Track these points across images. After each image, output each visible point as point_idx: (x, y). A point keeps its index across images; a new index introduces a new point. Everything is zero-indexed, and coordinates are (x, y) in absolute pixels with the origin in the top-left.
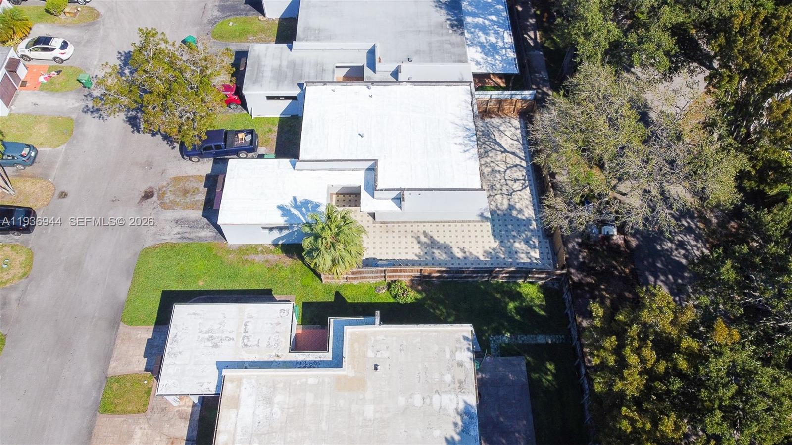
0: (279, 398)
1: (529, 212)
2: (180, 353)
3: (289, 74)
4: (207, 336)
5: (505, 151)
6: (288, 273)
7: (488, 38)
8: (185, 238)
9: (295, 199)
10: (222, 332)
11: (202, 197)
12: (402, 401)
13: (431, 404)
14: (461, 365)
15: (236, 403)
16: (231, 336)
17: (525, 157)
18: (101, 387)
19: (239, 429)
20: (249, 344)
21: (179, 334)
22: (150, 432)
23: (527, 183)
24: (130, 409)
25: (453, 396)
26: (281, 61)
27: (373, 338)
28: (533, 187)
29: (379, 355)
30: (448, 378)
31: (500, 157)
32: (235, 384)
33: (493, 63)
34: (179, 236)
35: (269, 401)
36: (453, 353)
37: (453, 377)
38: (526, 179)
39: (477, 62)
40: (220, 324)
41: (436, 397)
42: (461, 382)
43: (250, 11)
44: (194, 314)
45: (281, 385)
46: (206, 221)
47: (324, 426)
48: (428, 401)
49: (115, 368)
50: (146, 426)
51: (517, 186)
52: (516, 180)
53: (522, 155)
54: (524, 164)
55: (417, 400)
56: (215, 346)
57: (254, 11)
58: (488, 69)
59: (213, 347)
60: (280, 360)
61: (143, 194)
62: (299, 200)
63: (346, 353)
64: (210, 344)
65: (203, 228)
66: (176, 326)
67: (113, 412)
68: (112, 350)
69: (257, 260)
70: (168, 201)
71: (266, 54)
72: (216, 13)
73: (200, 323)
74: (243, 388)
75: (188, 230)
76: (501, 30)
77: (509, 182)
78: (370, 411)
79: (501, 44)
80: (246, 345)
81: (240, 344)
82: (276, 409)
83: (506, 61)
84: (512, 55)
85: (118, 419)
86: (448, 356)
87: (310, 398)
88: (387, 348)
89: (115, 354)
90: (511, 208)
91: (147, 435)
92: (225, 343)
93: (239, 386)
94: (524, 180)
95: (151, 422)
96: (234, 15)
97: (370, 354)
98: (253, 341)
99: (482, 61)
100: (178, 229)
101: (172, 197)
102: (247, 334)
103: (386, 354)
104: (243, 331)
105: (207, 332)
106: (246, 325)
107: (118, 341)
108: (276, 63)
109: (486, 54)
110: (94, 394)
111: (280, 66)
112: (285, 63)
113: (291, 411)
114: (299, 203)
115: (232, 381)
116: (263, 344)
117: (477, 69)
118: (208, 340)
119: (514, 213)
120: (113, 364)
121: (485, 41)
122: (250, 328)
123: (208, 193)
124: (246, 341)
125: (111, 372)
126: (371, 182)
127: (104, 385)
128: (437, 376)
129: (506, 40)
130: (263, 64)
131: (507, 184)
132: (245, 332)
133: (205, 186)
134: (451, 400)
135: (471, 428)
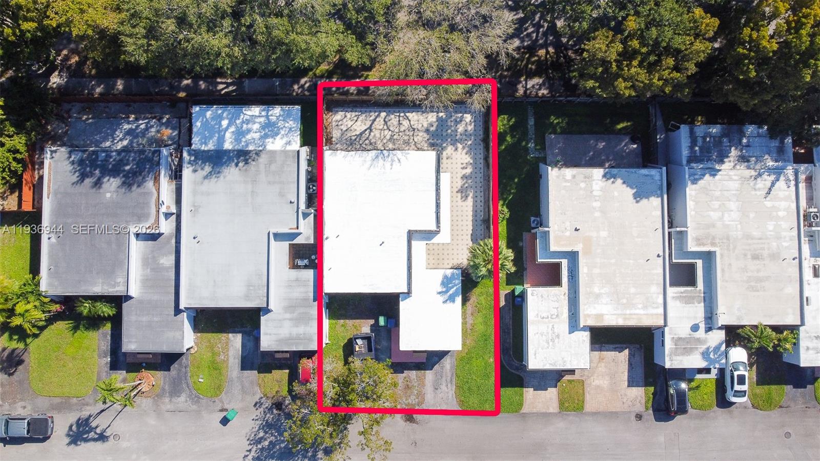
0: (596, 290)
1: (432, 117)
2: (563, 359)
3: (302, 310)
4: (551, 343)
5: (370, 128)
6: (482, 298)
7: (255, 130)
8: (451, 380)
9: (440, 293)
10: (548, 333)
11: (413, 374)
12: (597, 214)
13: (599, 196)
14: (574, 177)
15: (600, 316)
16: (551, 327)
17: (375, 112)
18: (566, 415)
19: (615, 312)
20: (556, 314)
21: (549, 362)
22: (596, 375)
23: (402, 114)
24: (581, 391)
25: (594, 182)
26: (285, 319)
27: (557, 232)
28: (407, 110)
29: (568, 228)
30: (583, 185)
31: (376, 133)
32: (587, 319)
33: (288, 129)
34: (449, 385)
35: (598, 296)
36: (567, 181)
37: (583, 182)
38: (398, 114)
39: (286, 144)
40: (542, 335)
41: (595, 193)
42: (585, 177)
43: (180, 365)
44: (535, 355)
45: (588, 289)
46: (436, 367)
47: (613, 261)
48: (597, 198)
49: (554, 408)
50: (592, 378)
51: (405, 123)
52: (400, 124)
53: (373, 115)
54: (383, 114)
55: (597, 204)
56: (558, 336)
57: (183, 359)
58: (296, 135)
59: (558, 338)
60: (567, 292)
61: (408, 422)
62: (440, 289)
63: (569, 249)
64: (556, 340)
65: (442, 368)
66: (544, 365)
67: (583, 402)
68: (541, 413)
69: (471, 322)
70: (417, 400)
71: (275, 334)
72: (183, 398)
73: (542, 349)
74: (590, 313)
75: (444, 379)
76: (242, 117)
77: (402, 129)
78: (604, 234)
79: (262, 120)
80: (557, 316)
81: (557, 320)
82: (603, 291)
83: (286, 116)
84: (277, 110)
85: (588, 397)
86: (568, 184)
87: (596, 271)
88: (563, 223)
89: (544, 411)
90: (427, 131)
91: (598, 376)
92: (556, 330)
93: (589, 316)
94: (399, 116)
95: (590, 375)
96: (186, 379)
97: (568, 234)
98: (555, 312)
99: (285, 140)
100: (443, 387)
101: (413, 397)
102: (550, 317)
103: (568, 224)
104: (547, 320)
105: (548, 343)
106: (543, 318)
107: (535, 411)
108: (287, 324)
109: (277, 134)
110: (571, 418)
111: (291, 319)
112: (288, 316)
113: (604, 281)
114: (444, 290)
115: (586, 321)
116: (556, 304)
117: (297, 144)
118: (554, 342)
119: (433, 129)
120: (551, 410)
121: (258, 134)
122: (545, 315)
123: (410, 369)
124: (554, 317)
125: (556, 410)
126: (423, 235)
127: (565, 412)
128: (582, 192)
129: (257, 114)
130: (288, 336)
131: (404, 131)
132: (548, 318)
133: (403, 373)
134: (597, 184)
135: (613, 173)
